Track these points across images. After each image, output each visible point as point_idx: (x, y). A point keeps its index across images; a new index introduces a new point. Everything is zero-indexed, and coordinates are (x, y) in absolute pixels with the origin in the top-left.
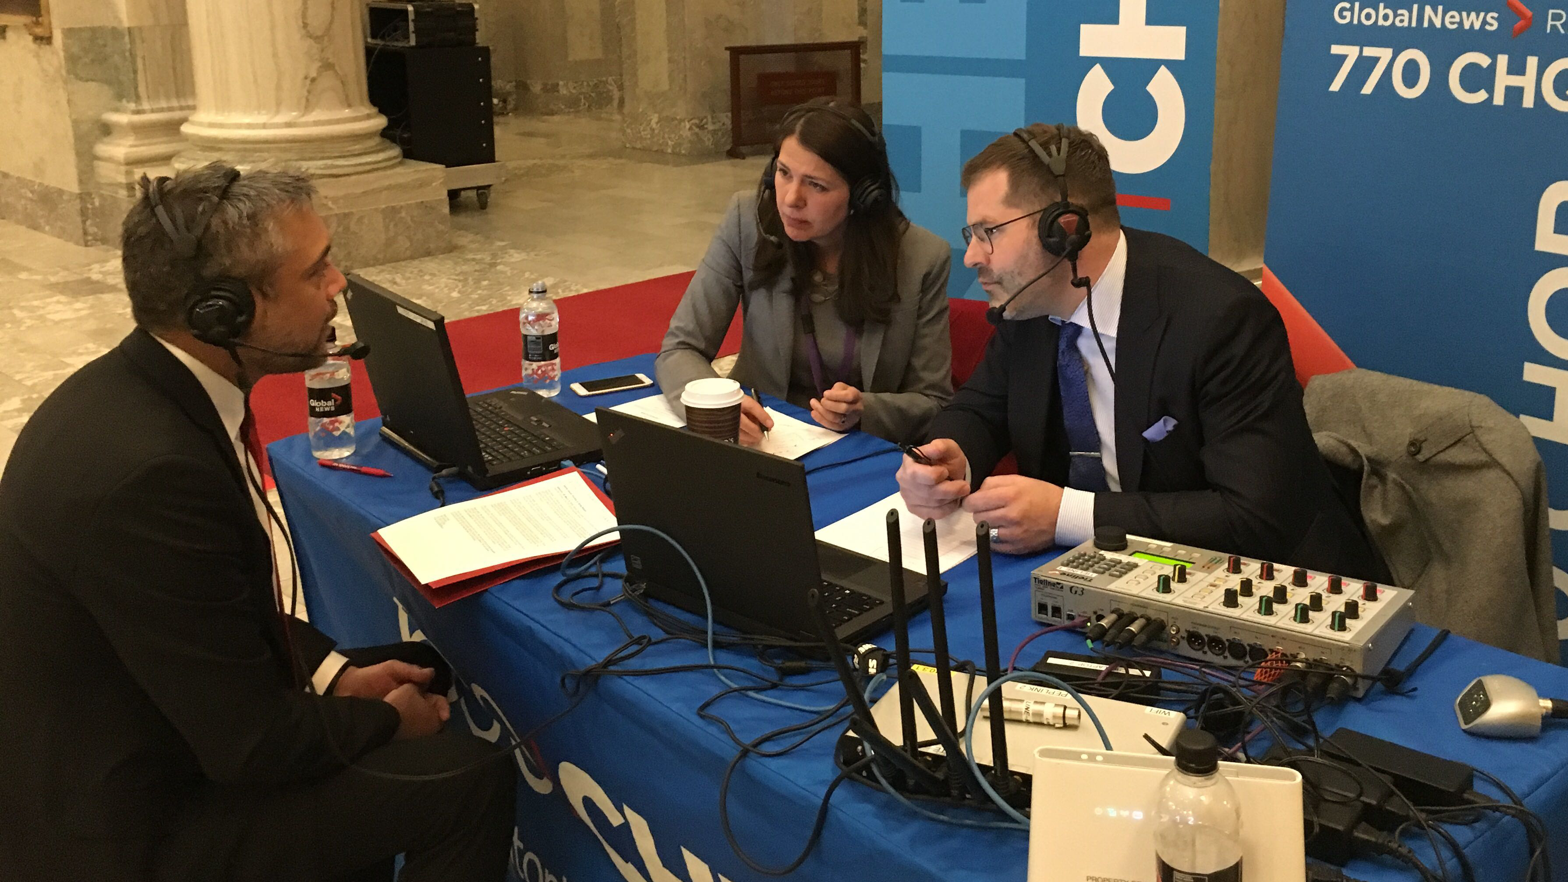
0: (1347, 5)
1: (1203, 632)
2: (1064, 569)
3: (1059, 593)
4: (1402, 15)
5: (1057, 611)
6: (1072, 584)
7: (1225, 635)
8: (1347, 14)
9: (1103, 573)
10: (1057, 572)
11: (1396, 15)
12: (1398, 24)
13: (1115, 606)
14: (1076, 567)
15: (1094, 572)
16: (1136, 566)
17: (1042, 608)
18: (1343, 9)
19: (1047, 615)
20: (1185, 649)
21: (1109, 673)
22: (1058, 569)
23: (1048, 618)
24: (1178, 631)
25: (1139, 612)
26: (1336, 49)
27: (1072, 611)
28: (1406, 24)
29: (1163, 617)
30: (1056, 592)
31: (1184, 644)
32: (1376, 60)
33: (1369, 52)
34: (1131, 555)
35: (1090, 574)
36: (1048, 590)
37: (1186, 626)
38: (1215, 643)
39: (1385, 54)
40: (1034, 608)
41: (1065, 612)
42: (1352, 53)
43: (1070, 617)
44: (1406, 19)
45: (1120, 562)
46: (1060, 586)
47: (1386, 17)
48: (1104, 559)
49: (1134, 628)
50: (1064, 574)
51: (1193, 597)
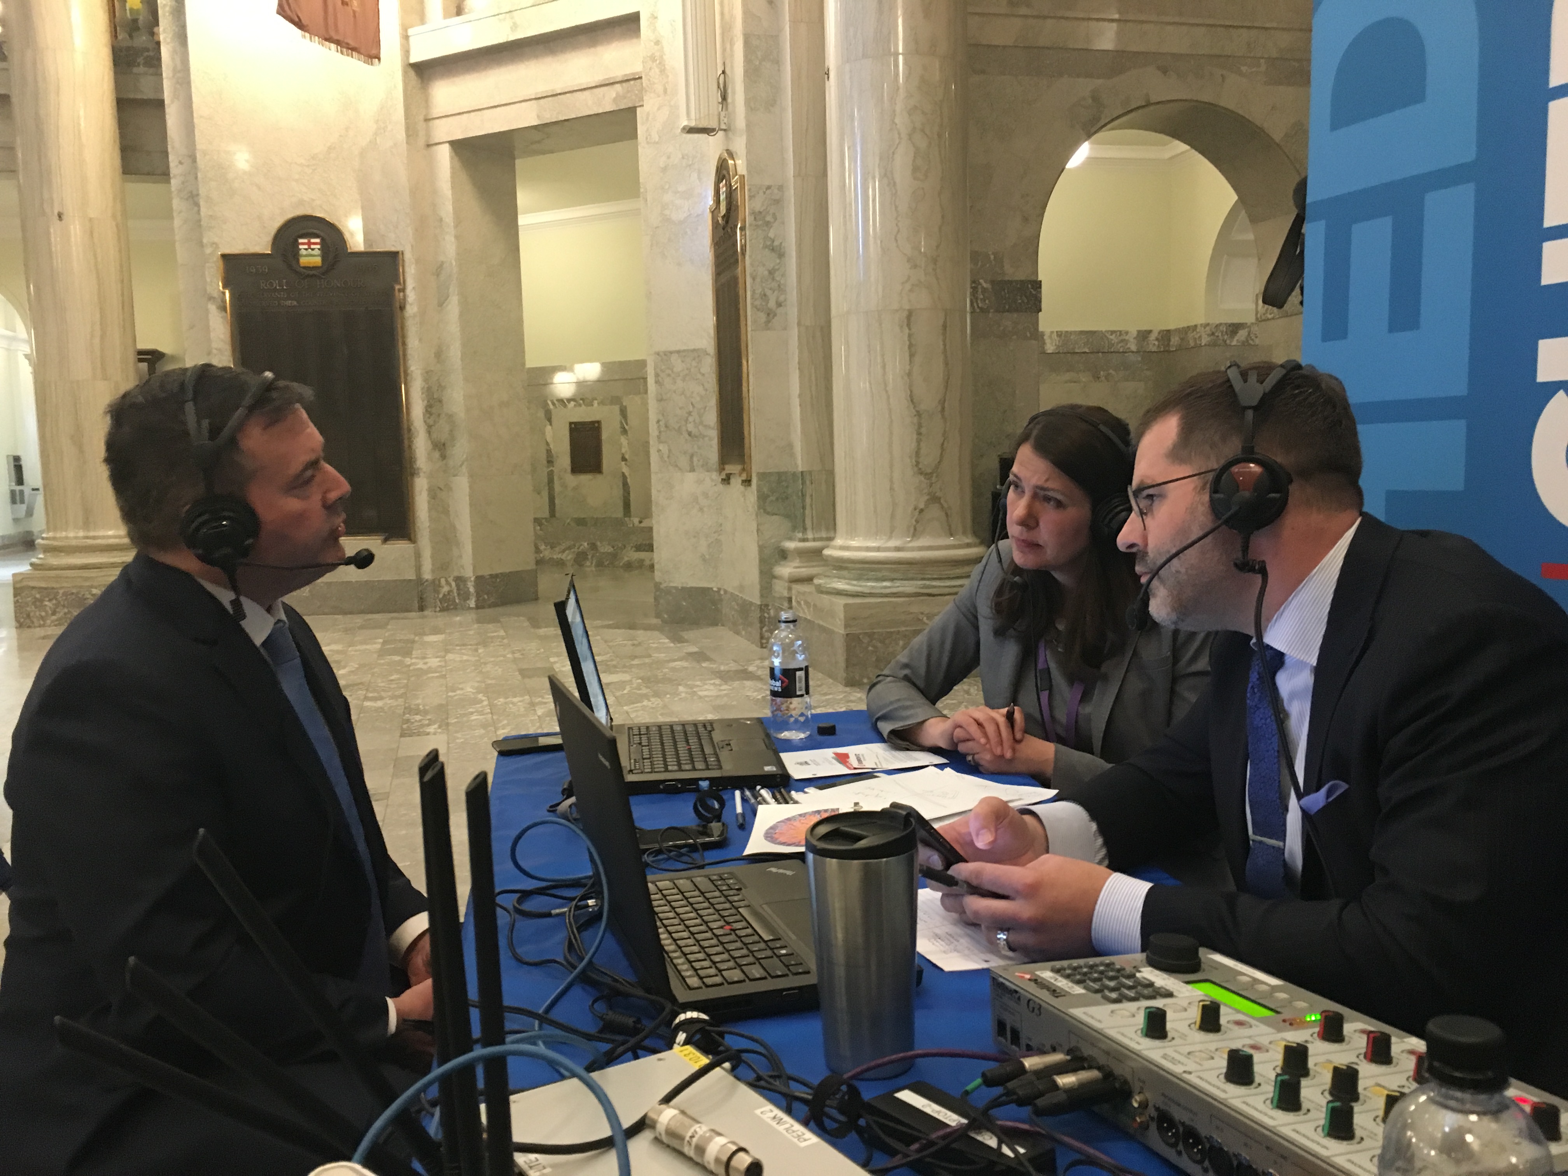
1: (1178, 1115)
3: (1017, 1007)
5: (1016, 1036)
6: (1032, 997)
7: (1204, 1129)
9: (1097, 991)
10: (1028, 976)
13: (1077, 1043)
14: (1070, 978)
15: (1087, 988)
16: (1167, 995)
17: (1001, 1027)
19: (1005, 1037)
20: (1153, 1138)
22: (1039, 973)
23: (1006, 1044)
24: (1144, 1105)
25: (1100, 1059)
29: (1128, 1075)
30: (1012, 1004)
31: (1153, 1129)
34: (1188, 983)
35: (1077, 990)
36: (1008, 999)
37: (1155, 1100)
38: (1191, 1137)
40: (994, 1027)
41: (1024, 1039)
43: (1028, 1049)
45: (1151, 985)
46: (1017, 996)
48: (1132, 976)
49: (1066, 1080)
50: (1036, 981)
51: (1189, 1053)
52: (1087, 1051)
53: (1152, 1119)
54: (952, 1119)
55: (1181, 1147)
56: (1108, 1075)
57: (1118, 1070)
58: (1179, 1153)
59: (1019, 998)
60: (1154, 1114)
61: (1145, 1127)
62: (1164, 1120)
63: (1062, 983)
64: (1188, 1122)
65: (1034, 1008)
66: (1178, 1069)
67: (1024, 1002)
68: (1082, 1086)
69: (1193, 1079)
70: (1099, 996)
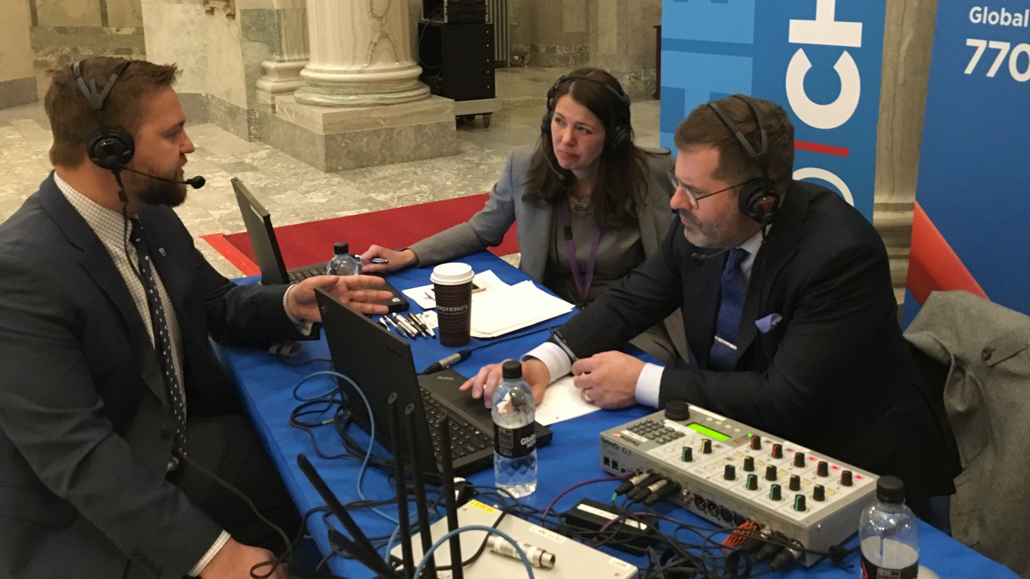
0: (979, 9)
1: (705, 497)
2: (626, 433)
3: (616, 451)
4: (1018, 17)
5: (615, 465)
6: (625, 447)
7: (718, 502)
8: (979, 16)
9: (653, 439)
10: (619, 435)
11: (1013, 17)
12: (1015, 24)
13: (650, 467)
14: (636, 432)
15: (647, 437)
16: (682, 435)
17: (606, 461)
18: (976, 12)
19: (609, 465)
20: (693, 507)
21: (616, 522)
22: (622, 432)
23: (610, 468)
24: (688, 493)
25: (665, 474)
26: (970, 42)
27: (624, 466)
28: (1020, 24)
29: (679, 481)
30: (613, 450)
31: (693, 504)
32: (997, 51)
33: (994, 45)
34: (687, 425)
35: (644, 440)
36: (610, 448)
37: (694, 491)
38: (712, 506)
39: (1004, 47)
40: (602, 461)
41: (620, 466)
42: (981, 45)
43: (623, 471)
44: (1020, 20)
45: (673, 431)
46: (616, 446)
47: (1006, 19)
48: (663, 427)
49: (653, 488)
50: (623, 437)
51: (705, 467)
52: (657, 471)
53: (692, 499)
54: (611, 516)
55: (707, 510)
56: (670, 482)
57: (674, 479)
58: (706, 513)
59: (618, 448)
60: (693, 496)
61: (689, 502)
62: (698, 499)
63: (635, 437)
64: (710, 500)
65: (626, 453)
66: (704, 477)
67: (620, 450)
68: (661, 489)
69: (711, 480)
70: (654, 442)
